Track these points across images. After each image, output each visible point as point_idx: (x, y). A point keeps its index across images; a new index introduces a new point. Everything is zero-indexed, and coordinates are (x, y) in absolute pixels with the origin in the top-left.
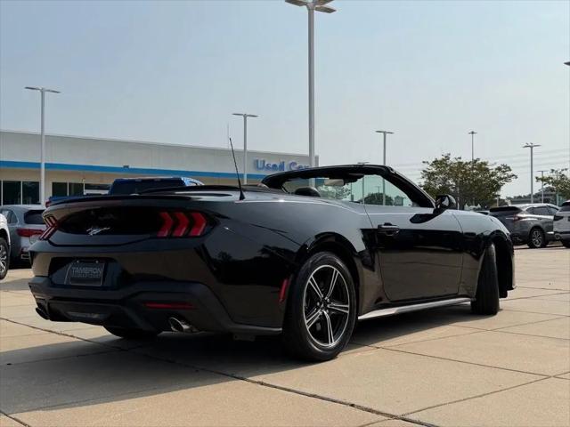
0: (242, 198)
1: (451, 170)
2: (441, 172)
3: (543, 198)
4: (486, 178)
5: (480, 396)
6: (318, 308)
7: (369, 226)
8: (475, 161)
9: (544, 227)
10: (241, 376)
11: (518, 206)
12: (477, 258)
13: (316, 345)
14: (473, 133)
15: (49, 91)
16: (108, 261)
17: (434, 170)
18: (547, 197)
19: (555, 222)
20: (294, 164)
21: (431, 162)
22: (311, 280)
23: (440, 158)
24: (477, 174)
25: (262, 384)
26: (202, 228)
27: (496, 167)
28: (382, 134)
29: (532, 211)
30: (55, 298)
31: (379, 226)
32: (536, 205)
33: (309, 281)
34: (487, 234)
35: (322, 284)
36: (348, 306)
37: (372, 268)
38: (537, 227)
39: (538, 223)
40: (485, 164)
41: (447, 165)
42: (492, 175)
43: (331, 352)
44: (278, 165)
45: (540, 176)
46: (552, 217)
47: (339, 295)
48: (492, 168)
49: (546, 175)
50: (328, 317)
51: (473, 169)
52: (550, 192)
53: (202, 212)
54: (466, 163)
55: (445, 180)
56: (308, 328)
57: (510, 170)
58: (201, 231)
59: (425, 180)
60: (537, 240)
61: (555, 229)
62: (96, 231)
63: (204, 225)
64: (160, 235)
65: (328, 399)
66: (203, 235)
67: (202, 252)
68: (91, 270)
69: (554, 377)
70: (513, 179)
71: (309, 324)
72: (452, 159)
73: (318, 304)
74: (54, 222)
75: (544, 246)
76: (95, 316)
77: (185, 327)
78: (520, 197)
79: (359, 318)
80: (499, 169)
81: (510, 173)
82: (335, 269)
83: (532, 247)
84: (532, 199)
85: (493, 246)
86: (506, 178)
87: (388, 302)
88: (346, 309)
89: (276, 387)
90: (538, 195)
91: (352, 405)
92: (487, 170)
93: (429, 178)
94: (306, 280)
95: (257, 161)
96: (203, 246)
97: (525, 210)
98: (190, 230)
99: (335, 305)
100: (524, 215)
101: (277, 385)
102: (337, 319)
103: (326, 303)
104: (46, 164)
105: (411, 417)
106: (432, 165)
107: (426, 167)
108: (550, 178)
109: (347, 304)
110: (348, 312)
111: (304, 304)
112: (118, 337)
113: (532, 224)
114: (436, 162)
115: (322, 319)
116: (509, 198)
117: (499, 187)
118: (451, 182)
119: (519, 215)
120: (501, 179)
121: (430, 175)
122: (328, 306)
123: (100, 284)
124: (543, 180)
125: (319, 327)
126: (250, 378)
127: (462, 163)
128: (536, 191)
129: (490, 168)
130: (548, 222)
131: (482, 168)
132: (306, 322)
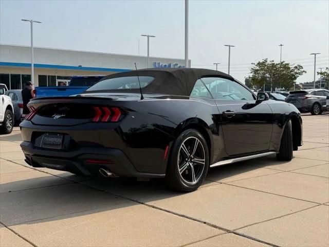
0: (142, 98)
1: (267, 68)
2: (262, 70)
3: (321, 83)
4: (288, 73)
5: (280, 217)
6: (187, 161)
7: (218, 113)
8: (282, 63)
9: (321, 102)
10: (141, 202)
11: (306, 90)
12: (281, 127)
13: (185, 183)
14: (281, 45)
15: (35, 22)
16: (64, 134)
17: (258, 68)
18: (323, 83)
19: (327, 100)
20: (177, 65)
21: (256, 64)
22: (183, 146)
23: (261, 61)
24: (283, 71)
25: (153, 207)
26: (119, 116)
27: (295, 66)
28: (228, 47)
29: (314, 93)
30: (35, 155)
31: (223, 113)
32: (317, 90)
33: (181, 146)
34: (287, 114)
35: (189, 147)
36: (204, 160)
37: (217, 134)
38: (317, 103)
39: (318, 100)
40: (288, 64)
41: (265, 65)
42: (291, 71)
43: (193, 187)
44: (167, 65)
45: (320, 72)
46: (325, 97)
47: (199, 154)
48: (292, 67)
49: (323, 71)
50: (192, 167)
51: (280, 67)
52: (325, 80)
53: (118, 108)
54: (277, 64)
55: (264, 74)
56: (180, 174)
57: (302, 68)
58: (118, 118)
59: (252, 74)
60: (316, 109)
61: (327, 104)
62: (57, 117)
63: (120, 114)
64: (94, 120)
65: (191, 218)
66: (120, 121)
67: (119, 130)
68: (55, 139)
69: (324, 204)
70: (304, 73)
71: (181, 171)
72: (269, 62)
73: (187, 159)
74: (33, 109)
75: (320, 114)
76: (58, 166)
77: (109, 174)
78: (307, 83)
79: (211, 166)
80: (296, 67)
81: (302, 70)
82: (197, 139)
83: (313, 114)
84: (315, 84)
85: (290, 121)
86: (299, 73)
87: (228, 156)
88: (203, 162)
89: (161, 209)
90: (318, 82)
91: (205, 223)
92: (289, 68)
93: (255, 73)
94: (180, 146)
95: (155, 63)
96: (119, 127)
97: (310, 93)
98: (111, 118)
99: (196, 160)
100: (310, 96)
101: (162, 208)
102: (198, 167)
103: (191, 159)
104: (34, 65)
105: (239, 232)
106: (257, 65)
107: (253, 66)
108: (325, 73)
109: (204, 159)
110: (204, 163)
111: (178, 159)
112: (73, 174)
113: (314, 101)
114: (259, 64)
115: (189, 168)
116: (301, 84)
117: (295, 78)
118: (267, 75)
119: (307, 96)
120: (297, 73)
121: (256, 71)
122: (193, 160)
123: (60, 148)
124: (321, 73)
125: (187, 172)
126: (147, 203)
127: (274, 64)
128: (317, 80)
129: (291, 67)
130: (323, 100)
131: (286, 67)
132: (179, 170)
